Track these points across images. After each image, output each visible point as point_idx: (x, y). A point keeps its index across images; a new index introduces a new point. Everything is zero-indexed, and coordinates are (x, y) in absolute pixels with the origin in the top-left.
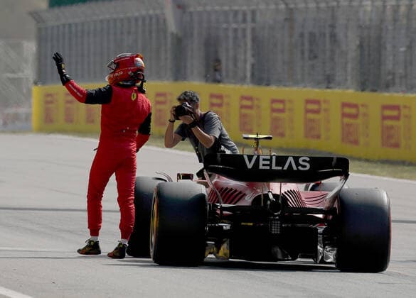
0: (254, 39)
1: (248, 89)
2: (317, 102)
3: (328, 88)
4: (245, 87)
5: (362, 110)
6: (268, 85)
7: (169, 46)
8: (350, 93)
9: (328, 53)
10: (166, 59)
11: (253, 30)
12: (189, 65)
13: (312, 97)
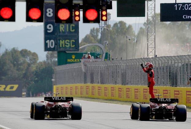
0: (101, 73)
1: (99, 85)
2: (113, 88)
3: (116, 84)
4: (99, 84)
5: (122, 90)
6: (104, 84)
7: (83, 75)
8: (120, 86)
9: (116, 76)
10: (83, 78)
11: (100, 70)
12: (87, 79)
13: (112, 87)
